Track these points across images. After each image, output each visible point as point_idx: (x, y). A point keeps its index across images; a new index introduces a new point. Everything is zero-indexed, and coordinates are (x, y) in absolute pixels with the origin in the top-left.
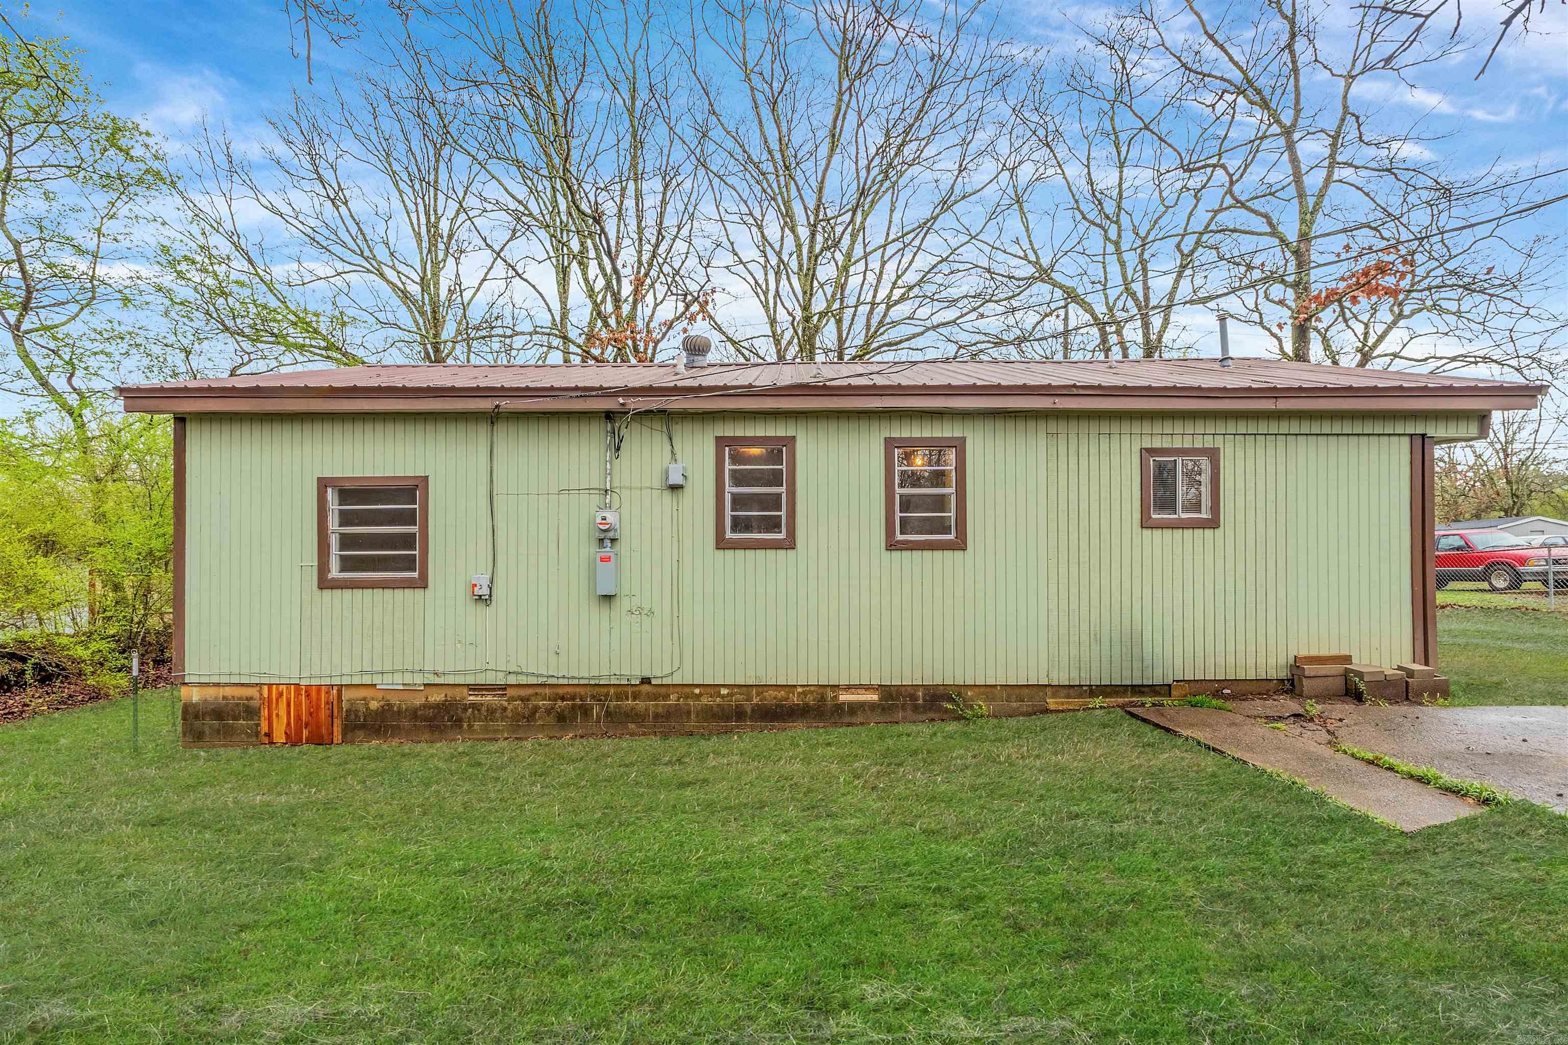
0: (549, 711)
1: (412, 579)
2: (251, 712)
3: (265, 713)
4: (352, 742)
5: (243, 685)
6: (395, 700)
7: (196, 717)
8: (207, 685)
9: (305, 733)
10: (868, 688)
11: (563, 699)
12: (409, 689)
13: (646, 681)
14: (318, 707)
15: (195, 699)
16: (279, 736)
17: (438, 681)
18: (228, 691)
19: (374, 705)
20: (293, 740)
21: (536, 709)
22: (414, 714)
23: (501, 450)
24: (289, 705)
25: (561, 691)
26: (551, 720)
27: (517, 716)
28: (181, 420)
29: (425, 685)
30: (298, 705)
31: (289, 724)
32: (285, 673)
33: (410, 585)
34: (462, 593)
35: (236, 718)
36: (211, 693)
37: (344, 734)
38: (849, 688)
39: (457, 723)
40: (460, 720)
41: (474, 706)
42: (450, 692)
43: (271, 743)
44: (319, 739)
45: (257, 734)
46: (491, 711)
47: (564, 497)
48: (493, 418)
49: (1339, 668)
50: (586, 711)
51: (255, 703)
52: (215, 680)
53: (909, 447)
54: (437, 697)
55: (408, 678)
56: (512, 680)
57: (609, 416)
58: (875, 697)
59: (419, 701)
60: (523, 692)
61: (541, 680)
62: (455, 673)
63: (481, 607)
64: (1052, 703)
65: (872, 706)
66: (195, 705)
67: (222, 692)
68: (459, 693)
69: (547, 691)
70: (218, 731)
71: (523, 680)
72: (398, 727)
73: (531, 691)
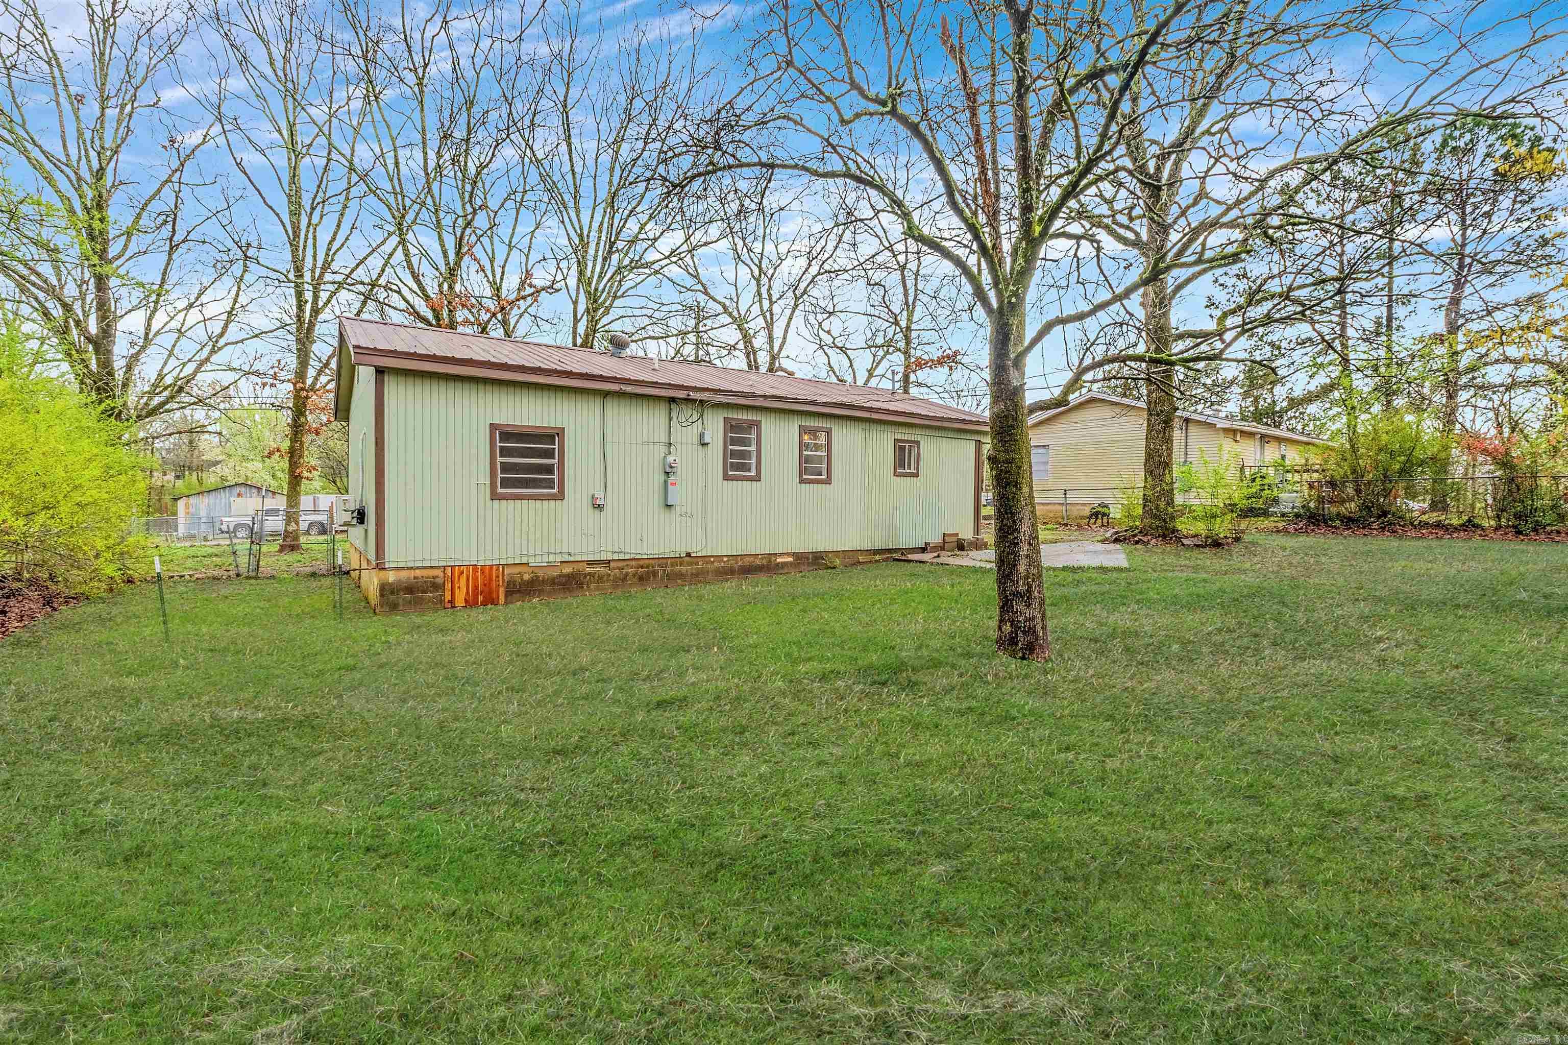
0: (634, 575)
1: (554, 495)
2: (436, 586)
3: (448, 586)
4: (512, 603)
5: (431, 567)
6: (540, 573)
7: (392, 593)
8: (402, 568)
9: (480, 598)
10: (788, 554)
11: (642, 567)
12: (551, 566)
13: (688, 555)
14: (491, 579)
15: (391, 580)
16: (460, 602)
17: (571, 559)
18: (418, 573)
19: (526, 577)
20: (471, 603)
21: (627, 574)
22: (553, 581)
23: (609, 413)
24: (468, 580)
25: (641, 563)
26: (635, 580)
27: (616, 580)
28: (380, 372)
29: (562, 562)
30: (475, 579)
31: (468, 592)
32: (467, 558)
33: (554, 498)
34: (586, 502)
35: (424, 592)
36: (404, 575)
37: (506, 597)
38: (781, 554)
39: (580, 585)
40: (582, 584)
41: (589, 574)
42: (576, 566)
43: (453, 607)
44: (490, 600)
45: (442, 601)
46: (601, 577)
47: (645, 446)
48: (606, 394)
49: (955, 539)
50: (655, 573)
51: (439, 581)
52: (410, 565)
53: (813, 432)
54: (567, 570)
55: (552, 558)
56: (616, 557)
57: (672, 400)
58: (790, 559)
59: (556, 573)
60: (620, 564)
61: (632, 556)
62: (581, 554)
63: (597, 511)
64: (861, 559)
65: (791, 563)
66: (391, 584)
67: (412, 573)
68: (580, 567)
69: (633, 563)
70: (410, 602)
71: (622, 557)
72: (542, 591)
73: (625, 563)
